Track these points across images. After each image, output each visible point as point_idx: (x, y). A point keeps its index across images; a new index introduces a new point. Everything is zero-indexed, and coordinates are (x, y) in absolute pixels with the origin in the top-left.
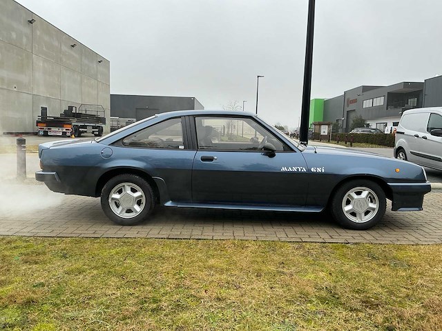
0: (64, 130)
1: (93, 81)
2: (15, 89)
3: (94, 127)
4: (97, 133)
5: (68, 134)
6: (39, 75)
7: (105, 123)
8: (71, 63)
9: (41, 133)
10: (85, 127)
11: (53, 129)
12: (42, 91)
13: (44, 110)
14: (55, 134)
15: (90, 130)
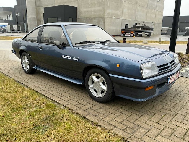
0: (131, 34)
1: (153, 11)
2: (114, 17)
3: (146, 32)
4: (148, 35)
5: (132, 36)
6: (125, 10)
7: (152, 30)
8: (142, 3)
9: (123, 35)
10: (141, 32)
11: (127, 33)
12: (126, 17)
13: (127, 25)
14: (127, 36)
15: (144, 34)
